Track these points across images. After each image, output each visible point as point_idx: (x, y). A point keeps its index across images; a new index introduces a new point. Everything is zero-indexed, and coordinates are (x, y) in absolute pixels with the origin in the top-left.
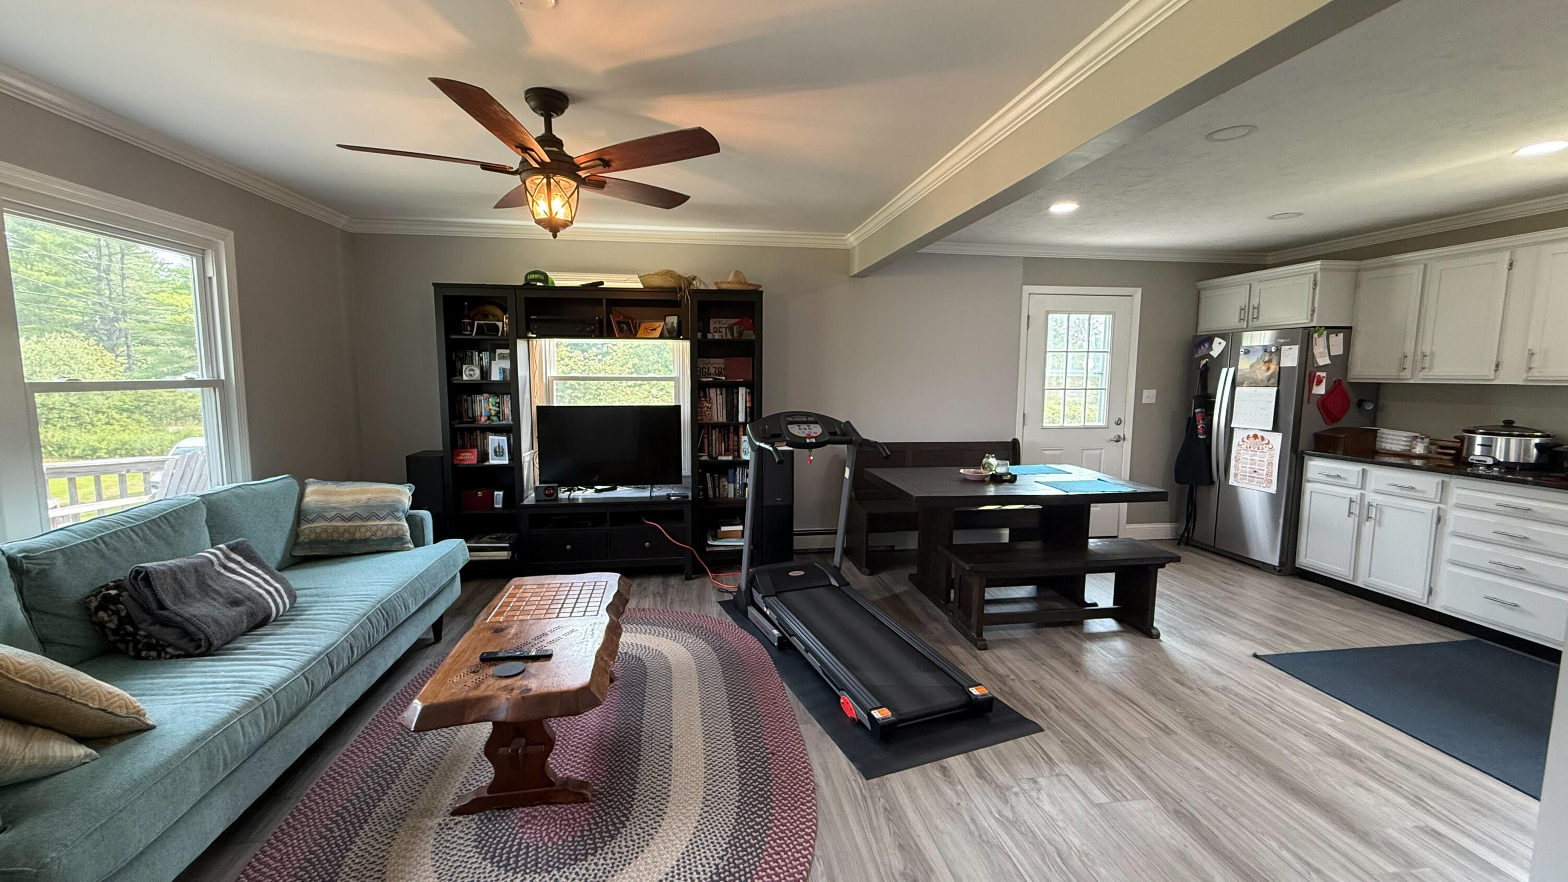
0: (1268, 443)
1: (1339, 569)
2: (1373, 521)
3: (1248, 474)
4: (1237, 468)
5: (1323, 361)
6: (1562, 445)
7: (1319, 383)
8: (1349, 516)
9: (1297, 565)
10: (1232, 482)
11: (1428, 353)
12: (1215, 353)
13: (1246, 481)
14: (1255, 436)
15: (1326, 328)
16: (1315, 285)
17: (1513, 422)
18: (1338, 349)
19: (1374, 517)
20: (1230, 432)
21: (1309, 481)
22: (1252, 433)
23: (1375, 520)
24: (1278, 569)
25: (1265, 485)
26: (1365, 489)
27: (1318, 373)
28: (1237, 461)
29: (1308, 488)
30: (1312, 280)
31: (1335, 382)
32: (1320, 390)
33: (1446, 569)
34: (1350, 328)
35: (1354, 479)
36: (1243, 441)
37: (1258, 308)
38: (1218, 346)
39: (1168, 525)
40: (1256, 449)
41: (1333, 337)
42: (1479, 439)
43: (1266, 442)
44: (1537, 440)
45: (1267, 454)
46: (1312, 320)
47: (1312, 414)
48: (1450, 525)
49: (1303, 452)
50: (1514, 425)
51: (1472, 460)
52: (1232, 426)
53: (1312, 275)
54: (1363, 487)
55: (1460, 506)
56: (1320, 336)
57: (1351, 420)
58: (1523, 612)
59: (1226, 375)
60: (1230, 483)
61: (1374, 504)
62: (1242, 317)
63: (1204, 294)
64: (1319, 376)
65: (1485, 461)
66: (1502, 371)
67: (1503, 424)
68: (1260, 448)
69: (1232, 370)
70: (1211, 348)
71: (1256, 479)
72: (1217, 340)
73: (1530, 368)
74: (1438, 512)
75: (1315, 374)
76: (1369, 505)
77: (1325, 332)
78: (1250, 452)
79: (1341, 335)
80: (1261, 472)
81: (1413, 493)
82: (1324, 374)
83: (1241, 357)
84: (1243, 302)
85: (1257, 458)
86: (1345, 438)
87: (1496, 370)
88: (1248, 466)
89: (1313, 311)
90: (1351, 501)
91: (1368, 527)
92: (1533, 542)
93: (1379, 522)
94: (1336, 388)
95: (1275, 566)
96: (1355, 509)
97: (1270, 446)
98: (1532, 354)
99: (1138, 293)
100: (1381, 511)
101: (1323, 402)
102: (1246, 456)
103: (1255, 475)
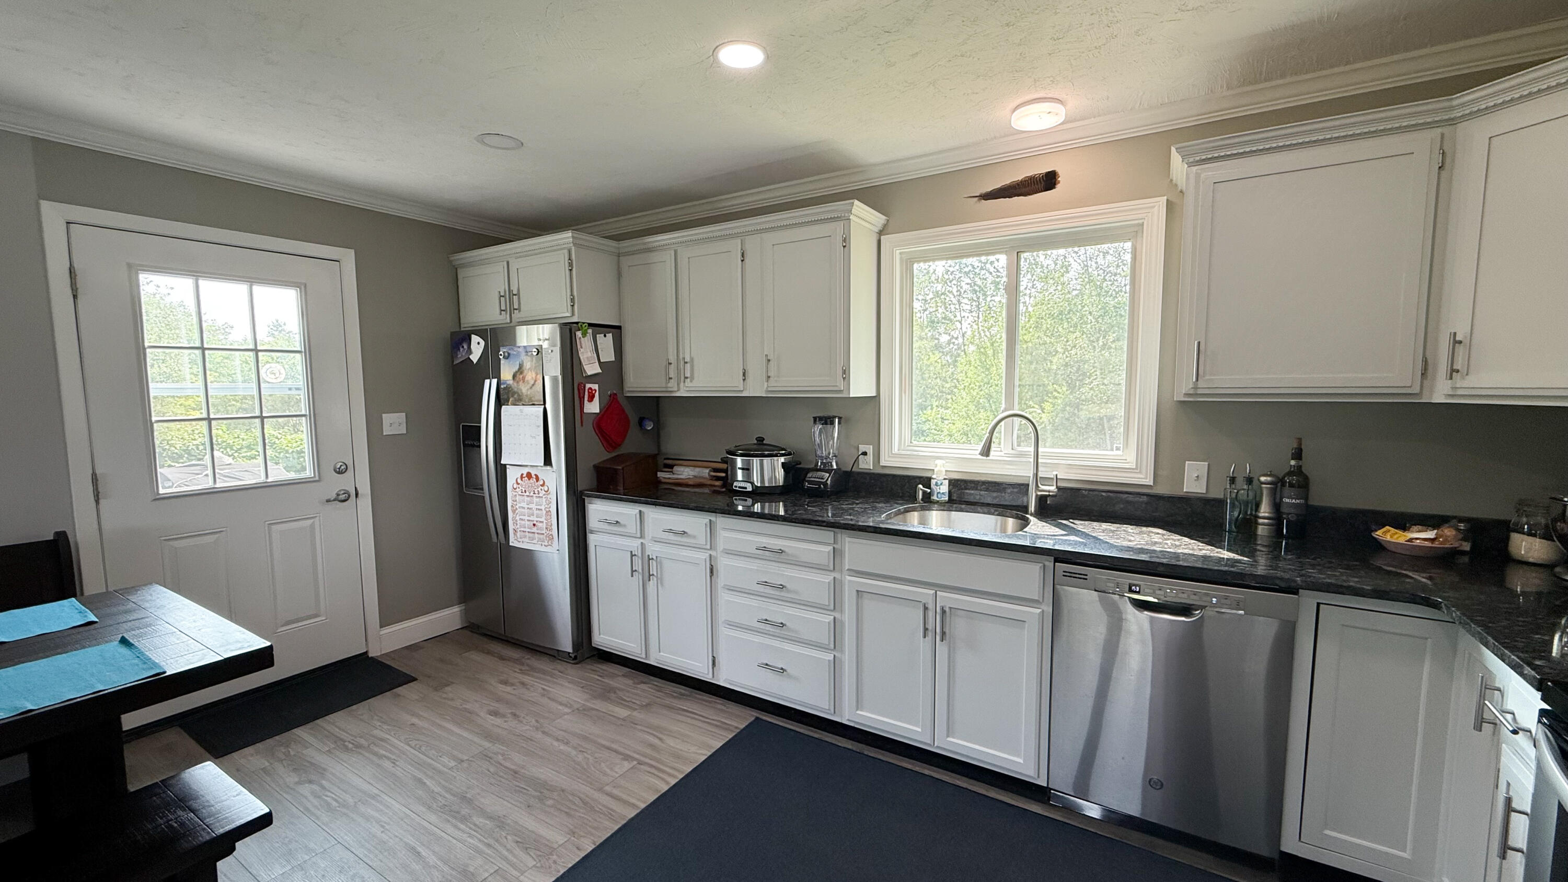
0: (543, 485)
1: (631, 647)
2: (655, 579)
3: (527, 530)
4: (515, 523)
5: (592, 368)
6: (800, 464)
7: (591, 398)
8: (632, 576)
9: (593, 645)
10: (513, 542)
11: (687, 359)
12: (475, 358)
13: (527, 540)
14: (529, 476)
15: (590, 325)
16: (571, 265)
17: (764, 439)
18: (608, 355)
19: (655, 574)
20: (501, 471)
21: (592, 532)
22: (525, 471)
23: (657, 577)
24: (573, 656)
25: (546, 544)
26: (644, 538)
27: (588, 386)
28: (514, 512)
29: (592, 539)
30: (567, 259)
31: (610, 396)
32: (593, 407)
33: (724, 632)
34: (619, 328)
35: (632, 527)
36: (518, 484)
37: (518, 294)
38: (477, 347)
39: (456, 610)
40: (532, 494)
41: (600, 337)
42: (739, 462)
43: (541, 482)
44: (782, 459)
45: (544, 500)
46: (573, 314)
47: (588, 438)
48: (722, 579)
49: (582, 493)
50: (764, 442)
51: (736, 487)
52: (503, 462)
53: (566, 252)
54: (642, 537)
55: (728, 552)
56: (584, 335)
57: (634, 443)
58: (789, 676)
59: (490, 387)
60: (511, 544)
61: (655, 558)
62: (503, 308)
63: (461, 274)
64: (590, 388)
65: (746, 488)
66: (750, 379)
67: (756, 442)
68: (536, 492)
69: (495, 381)
70: (470, 351)
71: (536, 535)
72: (475, 339)
73: (769, 377)
74: (711, 560)
75: (585, 387)
76: (649, 559)
77: (590, 331)
78: (526, 498)
79: (610, 336)
80: (540, 525)
81: (684, 540)
82: (596, 387)
83: (502, 362)
84: (502, 287)
85: (533, 506)
86: (623, 469)
87: (744, 380)
88: (526, 518)
89: (573, 300)
90: (632, 556)
91: (652, 585)
92: (789, 591)
93: (660, 581)
94: (612, 406)
95: (569, 653)
96: (638, 566)
97: (546, 489)
98: (769, 360)
99: (348, 257)
100: (661, 563)
101: (600, 421)
102: (522, 504)
103: (534, 530)
